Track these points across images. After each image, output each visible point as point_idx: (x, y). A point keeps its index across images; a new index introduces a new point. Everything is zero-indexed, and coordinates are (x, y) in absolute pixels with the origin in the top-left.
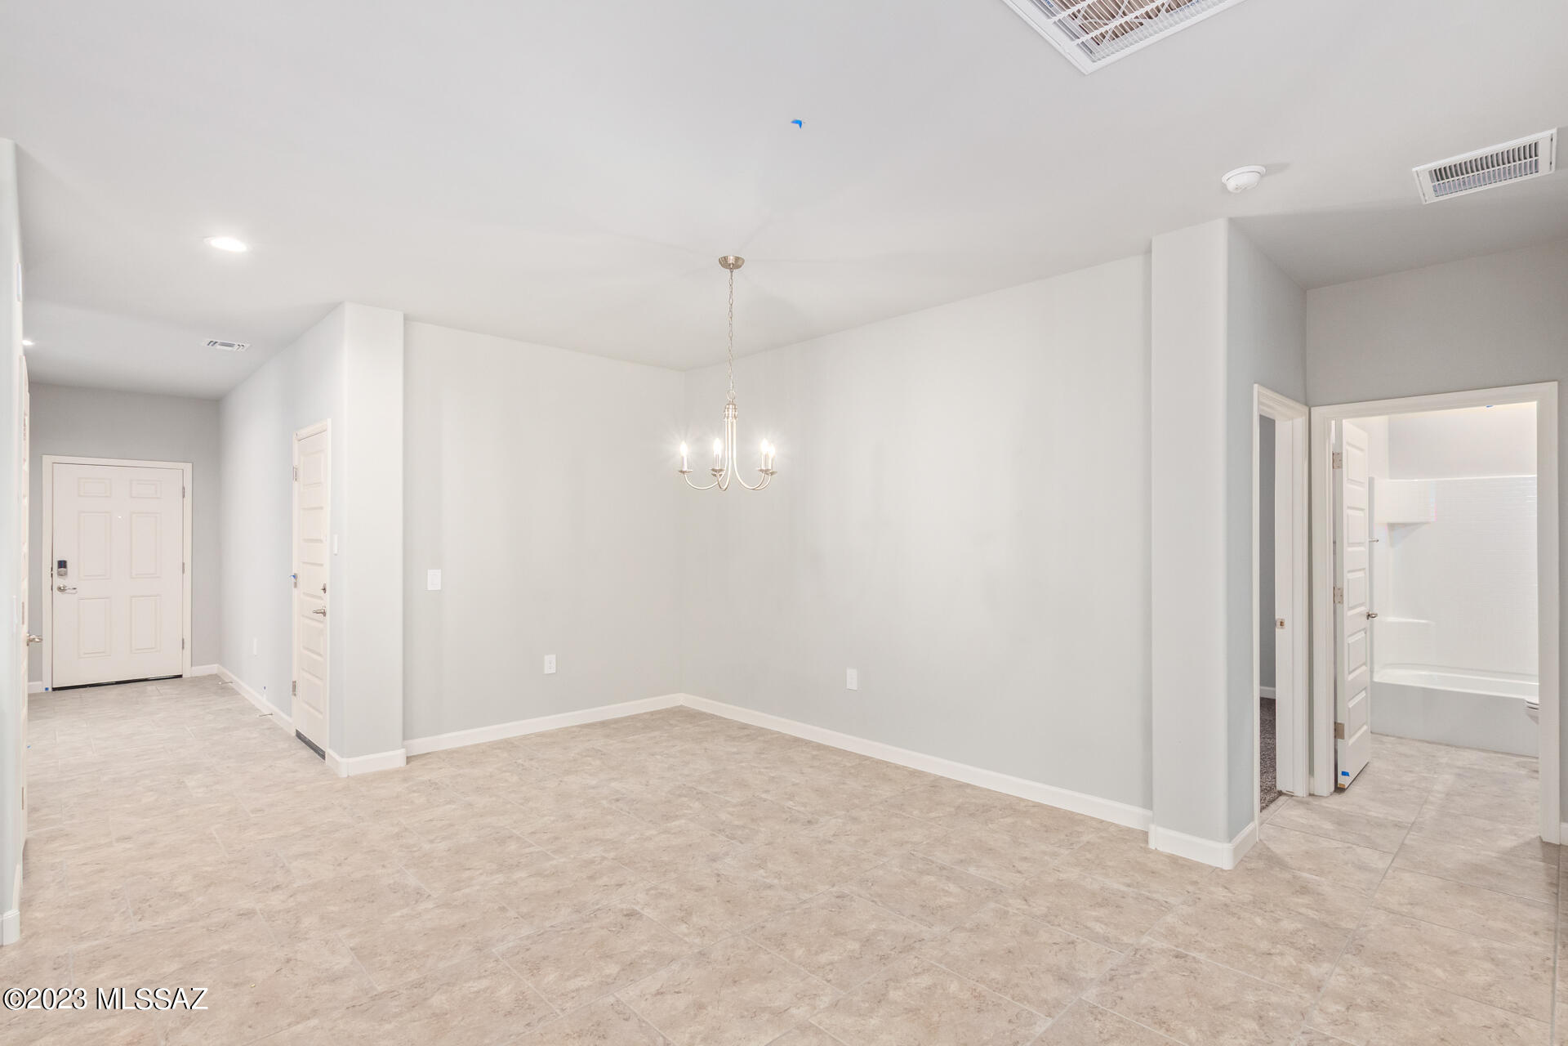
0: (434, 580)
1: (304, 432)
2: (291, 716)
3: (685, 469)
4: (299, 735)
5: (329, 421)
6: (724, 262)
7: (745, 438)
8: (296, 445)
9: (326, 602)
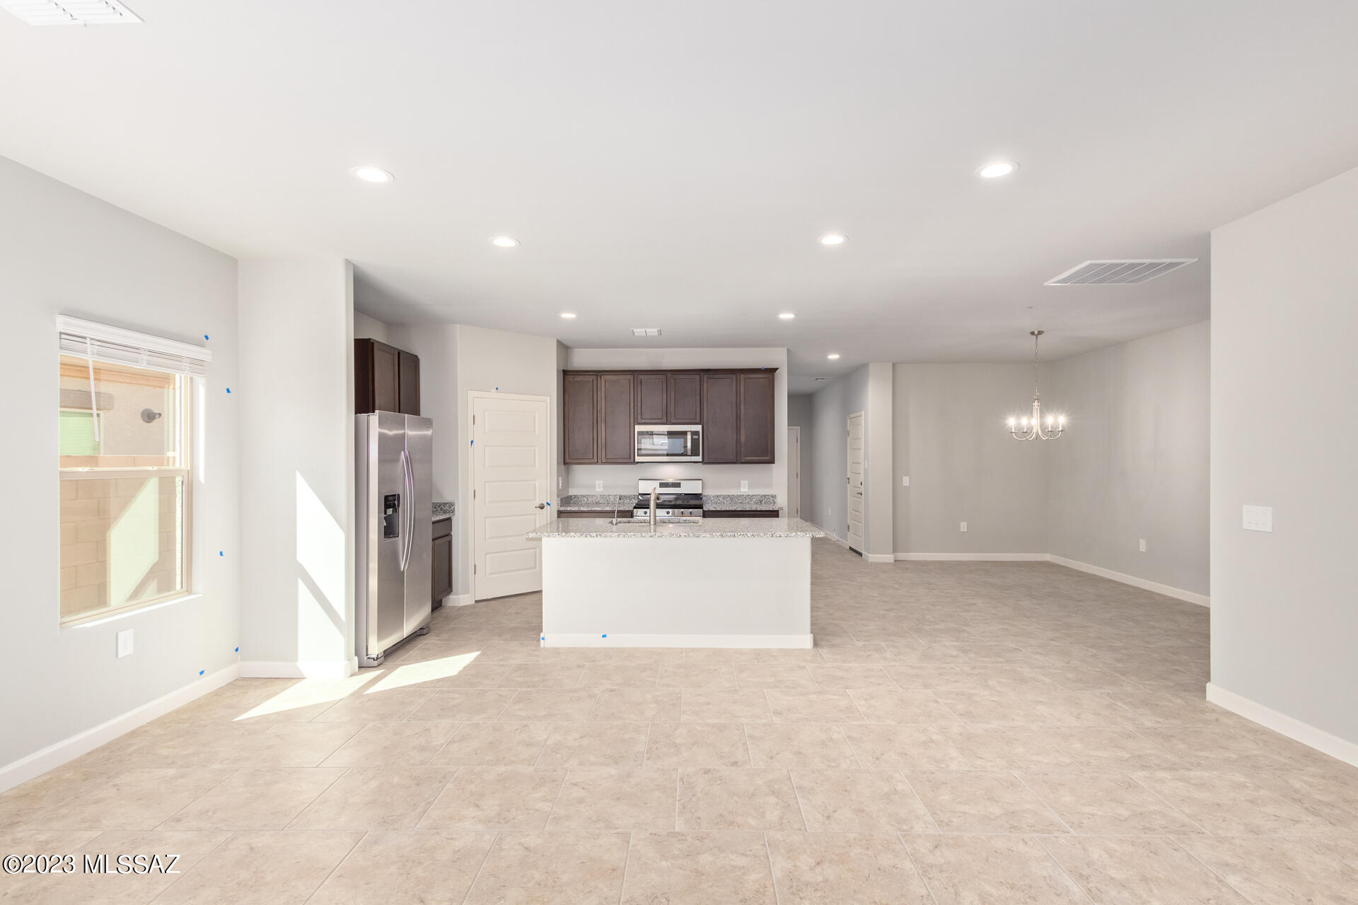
0: (906, 481)
1: (852, 416)
2: (847, 540)
3: (1013, 431)
4: (851, 548)
5: (863, 412)
6: (1033, 333)
7: (1042, 416)
8: (849, 420)
9: (862, 489)
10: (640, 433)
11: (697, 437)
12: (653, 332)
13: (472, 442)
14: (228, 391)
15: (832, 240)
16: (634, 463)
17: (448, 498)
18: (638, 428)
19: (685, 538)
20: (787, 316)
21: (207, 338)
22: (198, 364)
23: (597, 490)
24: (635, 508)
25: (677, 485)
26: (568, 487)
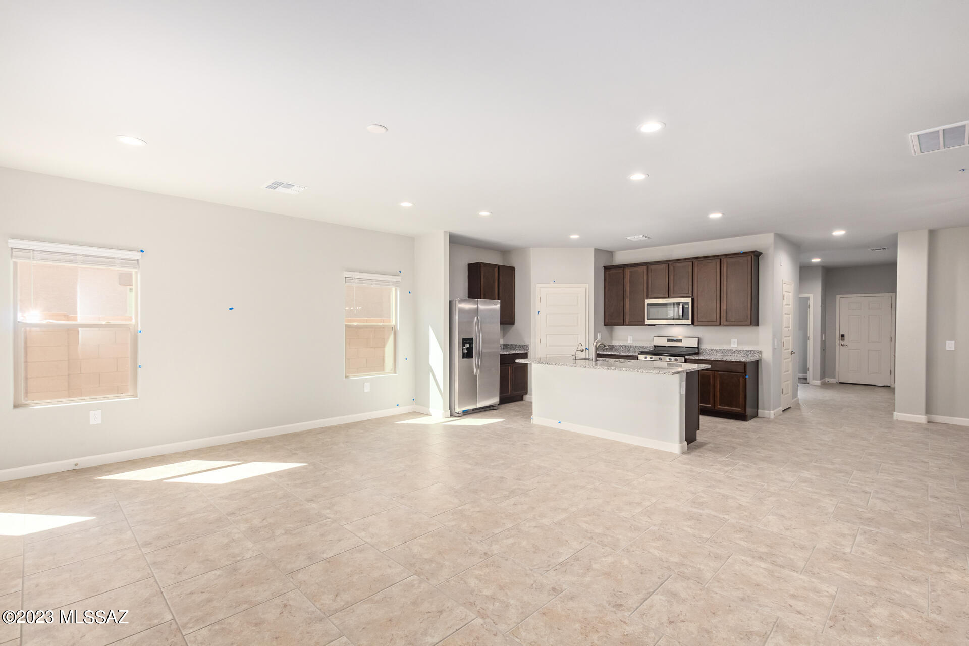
10: (648, 305)
11: (687, 306)
12: (640, 237)
13: (539, 312)
14: (410, 292)
15: (638, 177)
16: (643, 324)
17: (526, 343)
18: (648, 301)
19: (588, 369)
20: (716, 216)
21: (400, 272)
22: (396, 283)
23: (629, 342)
24: (639, 354)
25: (680, 340)
26: (612, 339)
